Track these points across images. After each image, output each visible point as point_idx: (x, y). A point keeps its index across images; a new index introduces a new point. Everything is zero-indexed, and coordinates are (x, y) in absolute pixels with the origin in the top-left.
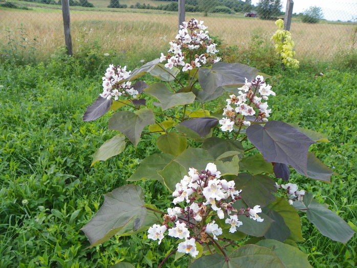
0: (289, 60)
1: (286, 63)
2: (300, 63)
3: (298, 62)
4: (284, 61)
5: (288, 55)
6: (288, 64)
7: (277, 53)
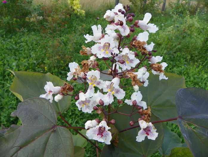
0: (79, 11)
1: (77, 13)
2: (85, 12)
3: (84, 12)
4: (76, 12)
5: (78, 8)
6: (79, 14)
7: (70, 6)
